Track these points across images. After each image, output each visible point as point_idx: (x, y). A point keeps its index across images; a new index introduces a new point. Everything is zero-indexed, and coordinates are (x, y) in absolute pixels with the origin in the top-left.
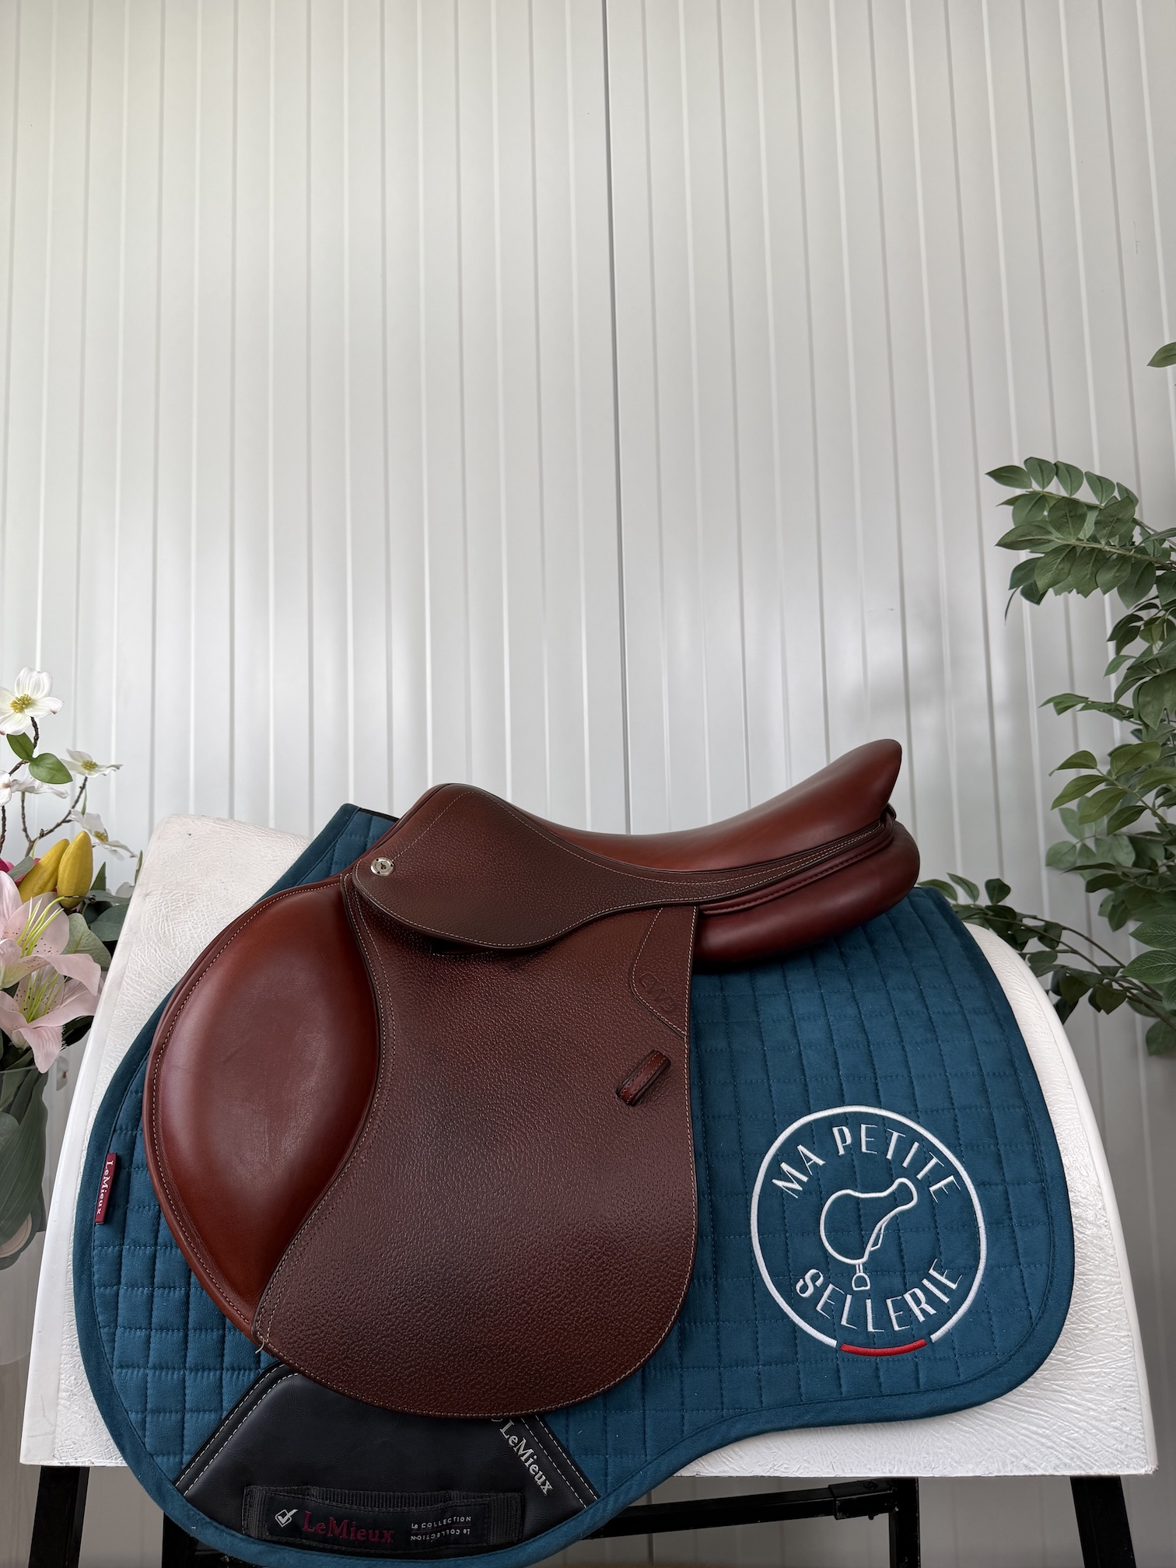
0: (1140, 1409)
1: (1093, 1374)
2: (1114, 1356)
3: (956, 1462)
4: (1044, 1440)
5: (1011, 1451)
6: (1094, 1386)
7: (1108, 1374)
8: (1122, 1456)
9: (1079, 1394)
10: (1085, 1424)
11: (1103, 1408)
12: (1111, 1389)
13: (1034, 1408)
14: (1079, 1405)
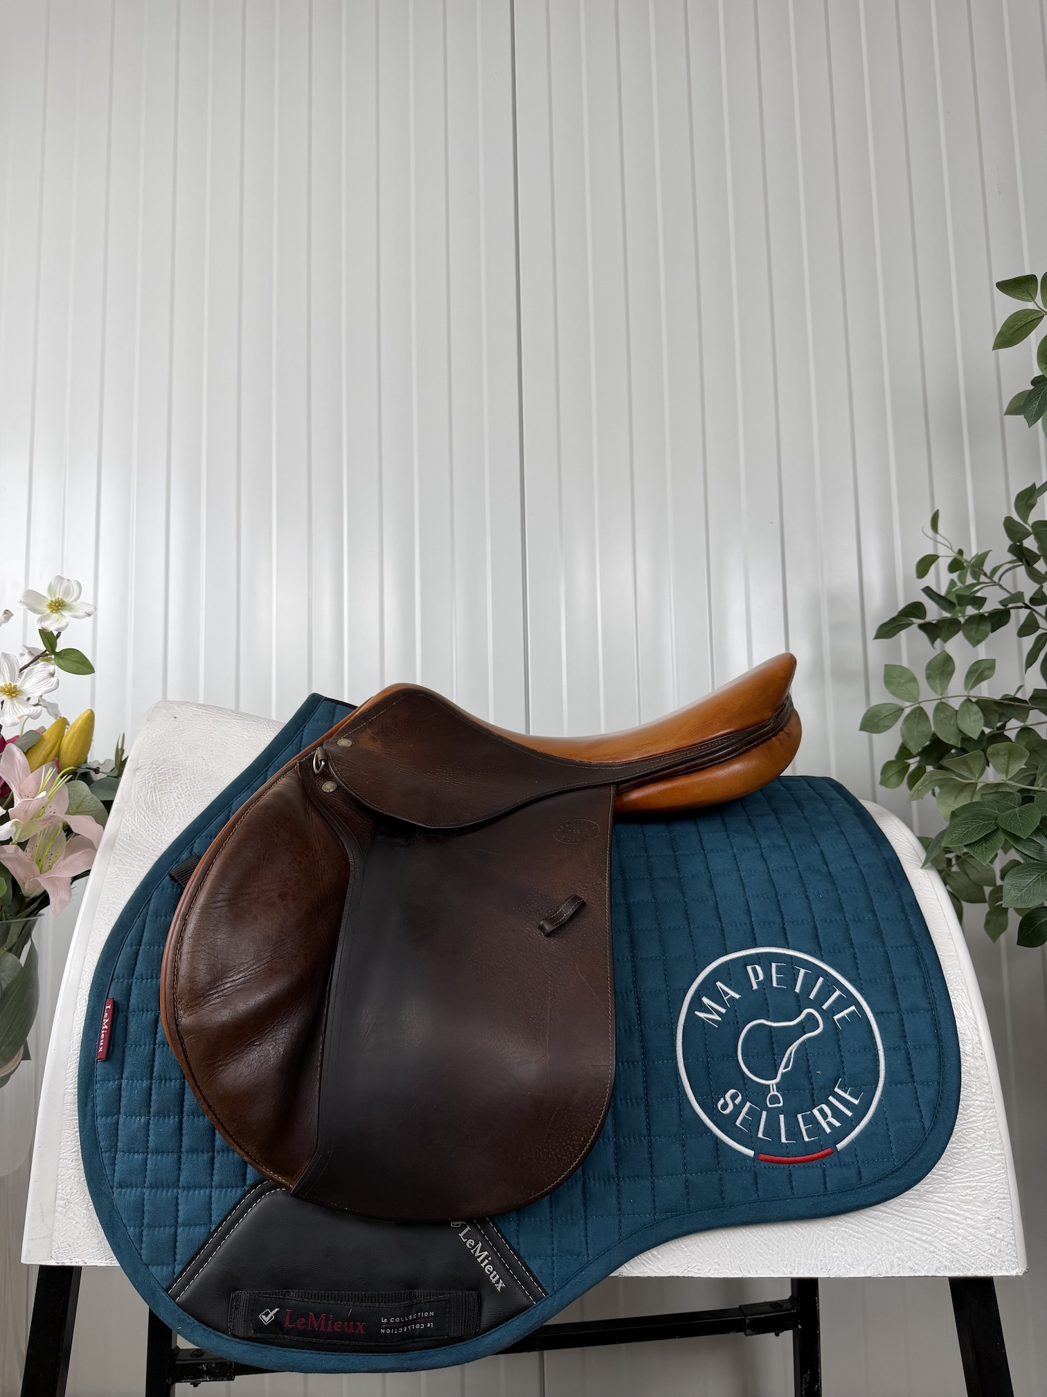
0: (1012, 1219)
1: (970, 1187)
2: (989, 1172)
3: (849, 1265)
4: (927, 1246)
5: (898, 1255)
6: (971, 1198)
7: (985, 1187)
8: (996, 1260)
9: (957, 1204)
10: (963, 1231)
11: (979, 1217)
12: (987, 1201)
13: (917, 1217)
14: (958, 1215)
